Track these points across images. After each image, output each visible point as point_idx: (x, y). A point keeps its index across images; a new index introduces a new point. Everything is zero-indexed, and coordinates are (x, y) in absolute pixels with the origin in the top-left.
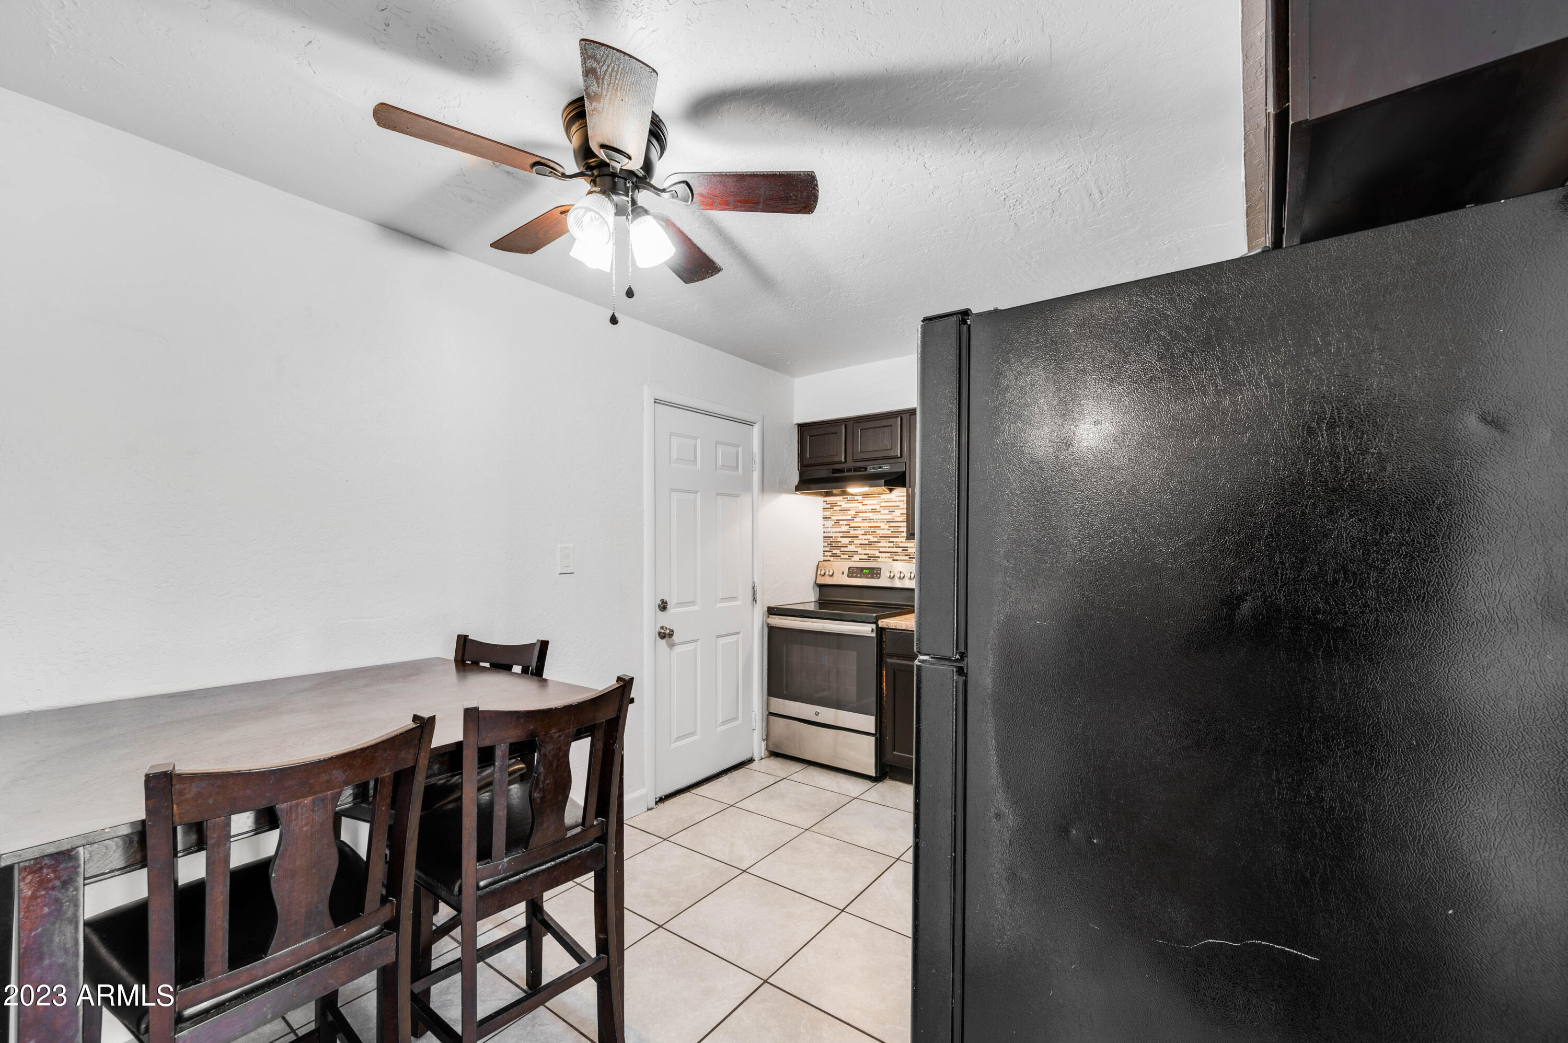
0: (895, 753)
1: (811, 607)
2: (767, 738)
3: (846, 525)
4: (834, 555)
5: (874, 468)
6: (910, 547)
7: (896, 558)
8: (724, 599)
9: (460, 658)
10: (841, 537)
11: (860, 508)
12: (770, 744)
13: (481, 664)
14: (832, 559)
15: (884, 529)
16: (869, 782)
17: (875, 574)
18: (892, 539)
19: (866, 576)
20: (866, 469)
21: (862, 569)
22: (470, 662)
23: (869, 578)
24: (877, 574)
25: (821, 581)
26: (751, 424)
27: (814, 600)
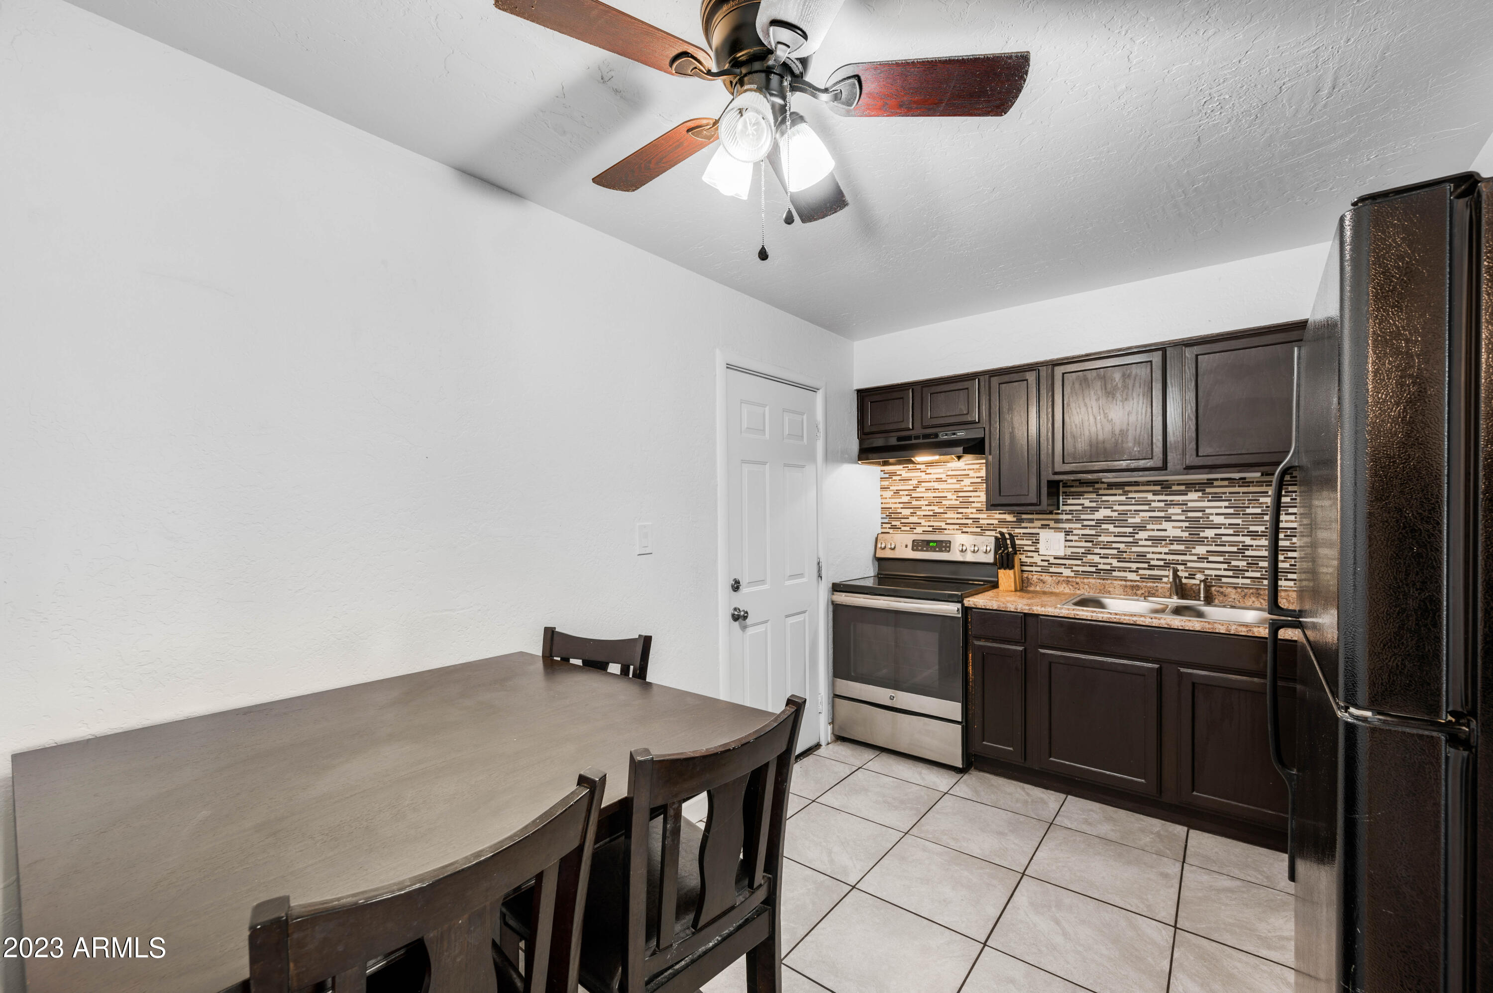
0: (984, 743)
1: (870, 583)
2: (832, 722)
3: (907, 495)
4: (894, 527)
5: (946, 435)
6: (982, 519)
7: (965, 530)
8: (792, 577)
9: (548, 654)
10: (902, 508)
11: (923, 477)
12: (836, 727)
13: (572, 661)
14: (891, 531)
15: (952, 500)
16: (953, 773)
17: (944, 547)
18: (960, 510)
19: (933, 550)
20: (936, 436)
21: (928, 542)
22: (559, 659)
23: (937, 551)
24: (946, 547)
25: (880, 554)
26: (814, 390)
27: (872, 575)
